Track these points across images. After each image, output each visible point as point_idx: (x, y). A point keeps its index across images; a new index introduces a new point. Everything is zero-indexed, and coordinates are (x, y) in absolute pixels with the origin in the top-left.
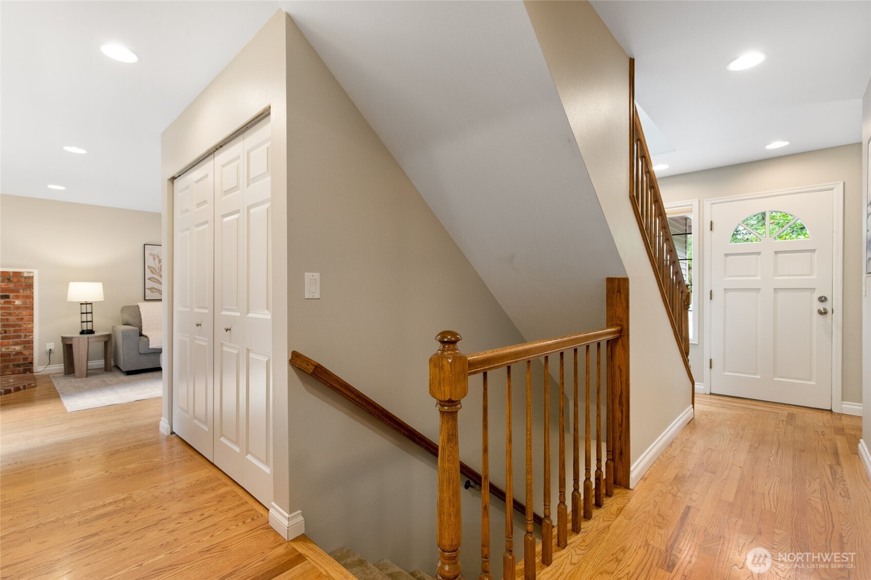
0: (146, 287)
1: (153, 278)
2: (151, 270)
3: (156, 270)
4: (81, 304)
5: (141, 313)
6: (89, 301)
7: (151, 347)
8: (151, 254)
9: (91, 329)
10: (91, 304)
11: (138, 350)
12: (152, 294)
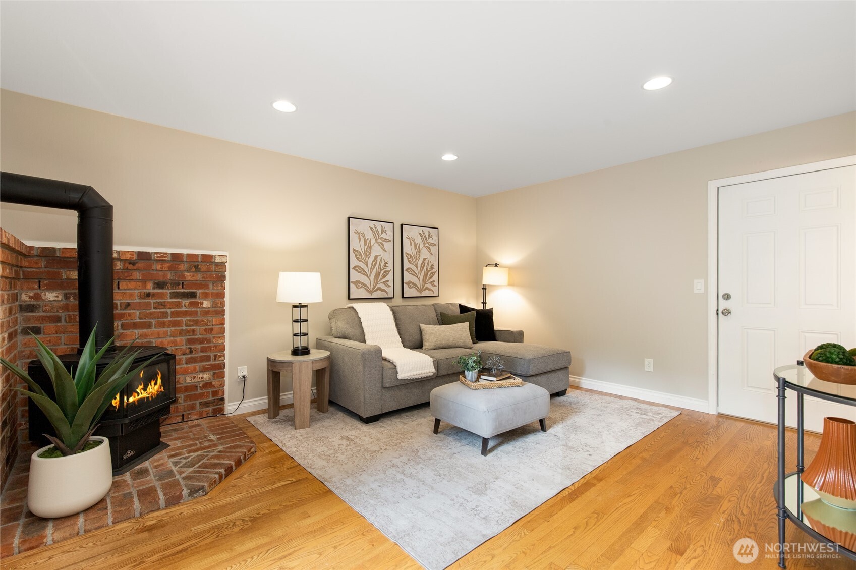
0: (351, 280)
1: (358, 267)
2: (356, 255)
3: (361, 255)
4: (295, 306)
5: (362, 320)
6: (304, 302)
7: (400, 376)
8: (356, 232)
9: (306, 345)
10: (306, 306)
11: (382, 382)
12: (358, 290)
